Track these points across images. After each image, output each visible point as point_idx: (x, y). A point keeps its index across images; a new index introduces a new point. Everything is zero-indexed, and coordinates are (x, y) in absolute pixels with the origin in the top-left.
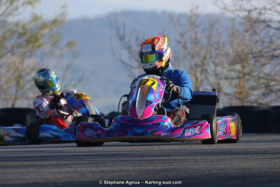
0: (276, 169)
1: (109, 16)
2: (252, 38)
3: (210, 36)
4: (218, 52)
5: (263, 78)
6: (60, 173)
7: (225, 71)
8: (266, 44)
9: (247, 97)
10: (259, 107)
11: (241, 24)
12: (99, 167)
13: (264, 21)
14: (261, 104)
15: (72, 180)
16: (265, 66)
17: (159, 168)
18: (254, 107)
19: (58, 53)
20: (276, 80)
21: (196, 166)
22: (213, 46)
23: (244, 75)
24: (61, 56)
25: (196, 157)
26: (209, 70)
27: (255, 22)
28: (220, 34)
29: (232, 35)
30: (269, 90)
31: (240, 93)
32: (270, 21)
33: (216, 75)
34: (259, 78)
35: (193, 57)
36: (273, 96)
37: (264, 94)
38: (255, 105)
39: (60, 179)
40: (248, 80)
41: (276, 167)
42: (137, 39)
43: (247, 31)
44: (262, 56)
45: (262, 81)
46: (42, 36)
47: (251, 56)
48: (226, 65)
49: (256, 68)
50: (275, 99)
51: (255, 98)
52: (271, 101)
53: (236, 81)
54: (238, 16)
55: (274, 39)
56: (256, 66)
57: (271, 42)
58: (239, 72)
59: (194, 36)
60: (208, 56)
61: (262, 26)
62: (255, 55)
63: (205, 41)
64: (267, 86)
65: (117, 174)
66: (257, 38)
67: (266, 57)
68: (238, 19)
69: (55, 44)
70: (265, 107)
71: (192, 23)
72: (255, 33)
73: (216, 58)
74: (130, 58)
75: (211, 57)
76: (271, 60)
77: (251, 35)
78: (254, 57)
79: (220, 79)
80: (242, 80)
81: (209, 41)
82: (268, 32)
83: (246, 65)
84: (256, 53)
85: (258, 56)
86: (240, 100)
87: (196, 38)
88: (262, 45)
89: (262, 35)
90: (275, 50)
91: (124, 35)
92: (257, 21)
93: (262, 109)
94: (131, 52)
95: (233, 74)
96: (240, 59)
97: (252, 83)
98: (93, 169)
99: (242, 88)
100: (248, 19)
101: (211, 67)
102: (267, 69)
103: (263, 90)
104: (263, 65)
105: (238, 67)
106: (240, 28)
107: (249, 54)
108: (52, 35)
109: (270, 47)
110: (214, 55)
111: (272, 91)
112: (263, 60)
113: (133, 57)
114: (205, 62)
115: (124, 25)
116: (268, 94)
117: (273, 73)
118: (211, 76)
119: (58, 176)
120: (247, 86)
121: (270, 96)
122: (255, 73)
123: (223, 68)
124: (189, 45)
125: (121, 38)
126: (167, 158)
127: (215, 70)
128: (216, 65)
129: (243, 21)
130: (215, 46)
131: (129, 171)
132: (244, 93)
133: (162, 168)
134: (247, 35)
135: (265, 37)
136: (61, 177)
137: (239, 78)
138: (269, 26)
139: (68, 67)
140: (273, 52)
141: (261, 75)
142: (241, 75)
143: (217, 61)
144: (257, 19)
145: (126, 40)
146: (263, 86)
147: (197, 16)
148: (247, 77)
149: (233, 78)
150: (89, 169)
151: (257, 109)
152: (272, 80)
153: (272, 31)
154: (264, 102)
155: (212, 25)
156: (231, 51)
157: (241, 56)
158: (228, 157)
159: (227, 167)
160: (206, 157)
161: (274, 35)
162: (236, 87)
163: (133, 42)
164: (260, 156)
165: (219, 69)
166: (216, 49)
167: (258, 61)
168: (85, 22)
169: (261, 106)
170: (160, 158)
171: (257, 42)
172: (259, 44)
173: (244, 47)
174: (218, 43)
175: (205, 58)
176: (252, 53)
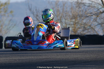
0: (87, 58)
1: (26, 1)
2: (79, 10)
3: (63, 9)
4: (66, 15)
5: (83, 24)
6: (7, 60)
7: (69, 22)
8: (84, 12)
9: (77, 31)
10: (81, 35)
11: (75, 4)
12: (21, 57)
13: (83, 3)
14: (82, 34)
15: (11, 62)
16: (84, 20)
17: (44, 58)
18: (80, 35)
19: (7, 15)
20: (87, 25)
21: (57, 57)
22: (64, 12)
23: (76, 23)
24: (8, 16)
25: (57, 54)
26: (63, 21)
27: (80, 4)
28: (67, 8)
29: (72, 8)
30: (85, 29)
31: (74, 30)
32: (85, 3)
33: (65, 23)
34: (81, 24)
35: (57, 16)
36: (87, 31)
37: (83, 30)
38: (80, 34)
39: (7, 62)
40: (77, 25)
41: (87, 57)
42: (36, 10)
43: (77, 7)
44: (82, 16)
45: (82, 25)
46: (1, 9)
47: (78, 16)
48: (69, 20)
49: (80, 21)
50: (87, 32)
51: (80, 32)
52: (86, 33)
53: (73, 25)
54: (74, 1)
55: (87, 10)
56: (80, 20)
57: (86, 11)
58: (74, 22)
59: (57, 9)
60: (62, 16)
61: (82, 5)
62: (80, 16)
63: (61, 11)
64: (84, 27)
65: (28, 60)
66: (81, 9)
67: (84, 17)
68: (74, 3)
69: (6, 12)
70: (84, 35)
71: (56, 4)
72: (80, 8)
73: (65, 17)
74: (33, 17)
75: (64, 17)
76: (86, 18)
77: (78, 9)
78: (80, 17)
79: (67, 25)
80: (75, 25)
81: (63, 11)
82: (84, 7)
83: (76, 19)
84: (80, 15)
85: (81, 16)
86: (74, 32)
87: (58, 10)
88: (82, 12)
89: (83, 8)
90: (87, 14)
91: (31, 9)
92: (81, 3)
93: (82, 36)
94: (34, 15)
95: (72, 23)
96: (74, 17)
97: (79, 26)
98: (19, 58)
99: (75, 28)
100: (77, 3)
101: (63, 20)
102: (84, 21)
103: (83, 29)
104: (83, 20)
105: (74, 20)
106: (75, 6)
107: (77, 15)
108: (4, 9)
109: (85, 13)
110: (65, 16)
111: (86, 29)
112: (83, 18)
113: (35, 16)
114: (62, 18)
115: (31, 5)
116: (85, 30)
117: (87, 23)
118: (64, 23)
119: (6, 61)
120: (77, 27)
121: (85, 31)
122: (80, 22)
123: (68, 21)
124: (55, 12)
125: (30, 10)
126: (47, 54)
127: (65, 22)
128: (65, 19)
129: (75, 3)
130: (65, 13)
131: (32, 59)
132: (76, 30)
133: (45, 58)
134: (77, 8)
135: (83, 9)
136: (7, 61)
137: (74, 24)
138: (85, 5)
139: (11, 20)
140: (86, 15)
141: (82, 23)
142: (75, 23)
143: (66, 18)
144: (81, 2)
145: (32, 10)
146: (83, 27)
147: (58, 1)
148: (77, 24)
149: (72, 24)
150: (18, 58)
151: (80, 36)
152: (86, 25)
153: (86, 7)
154: (83, 33)
155: (64, 5)
156: (71, 15)
157: (74, 16)
158: (69, 53)
159: (69, 57)
160: (61, 54)
161: (87, 8)
162: (73, 28)
163: (35, 11)
164: (81, 53)
165: (67, 21)
166: (66, 14)
167: (81, 18)
168: (17, 3)
169: (82, 35)
170: (44, 54)
171: (80, 11)
172: (81, 12)
173: (76, 13)
174: (66, 11)
175: (61, 17)
176: (79, 15)
